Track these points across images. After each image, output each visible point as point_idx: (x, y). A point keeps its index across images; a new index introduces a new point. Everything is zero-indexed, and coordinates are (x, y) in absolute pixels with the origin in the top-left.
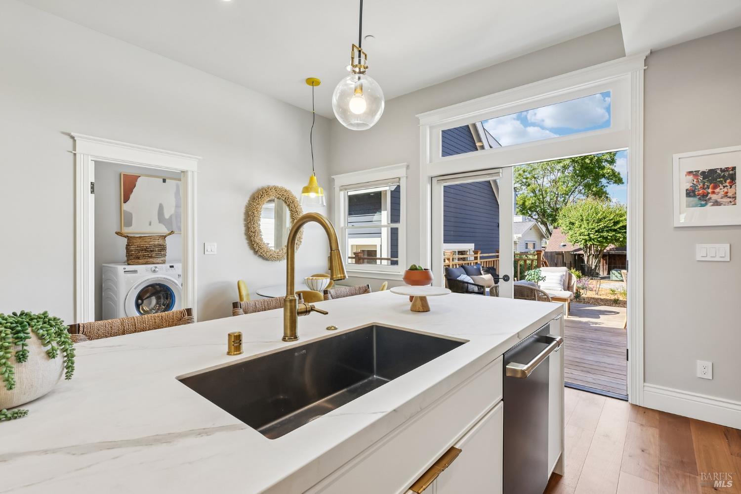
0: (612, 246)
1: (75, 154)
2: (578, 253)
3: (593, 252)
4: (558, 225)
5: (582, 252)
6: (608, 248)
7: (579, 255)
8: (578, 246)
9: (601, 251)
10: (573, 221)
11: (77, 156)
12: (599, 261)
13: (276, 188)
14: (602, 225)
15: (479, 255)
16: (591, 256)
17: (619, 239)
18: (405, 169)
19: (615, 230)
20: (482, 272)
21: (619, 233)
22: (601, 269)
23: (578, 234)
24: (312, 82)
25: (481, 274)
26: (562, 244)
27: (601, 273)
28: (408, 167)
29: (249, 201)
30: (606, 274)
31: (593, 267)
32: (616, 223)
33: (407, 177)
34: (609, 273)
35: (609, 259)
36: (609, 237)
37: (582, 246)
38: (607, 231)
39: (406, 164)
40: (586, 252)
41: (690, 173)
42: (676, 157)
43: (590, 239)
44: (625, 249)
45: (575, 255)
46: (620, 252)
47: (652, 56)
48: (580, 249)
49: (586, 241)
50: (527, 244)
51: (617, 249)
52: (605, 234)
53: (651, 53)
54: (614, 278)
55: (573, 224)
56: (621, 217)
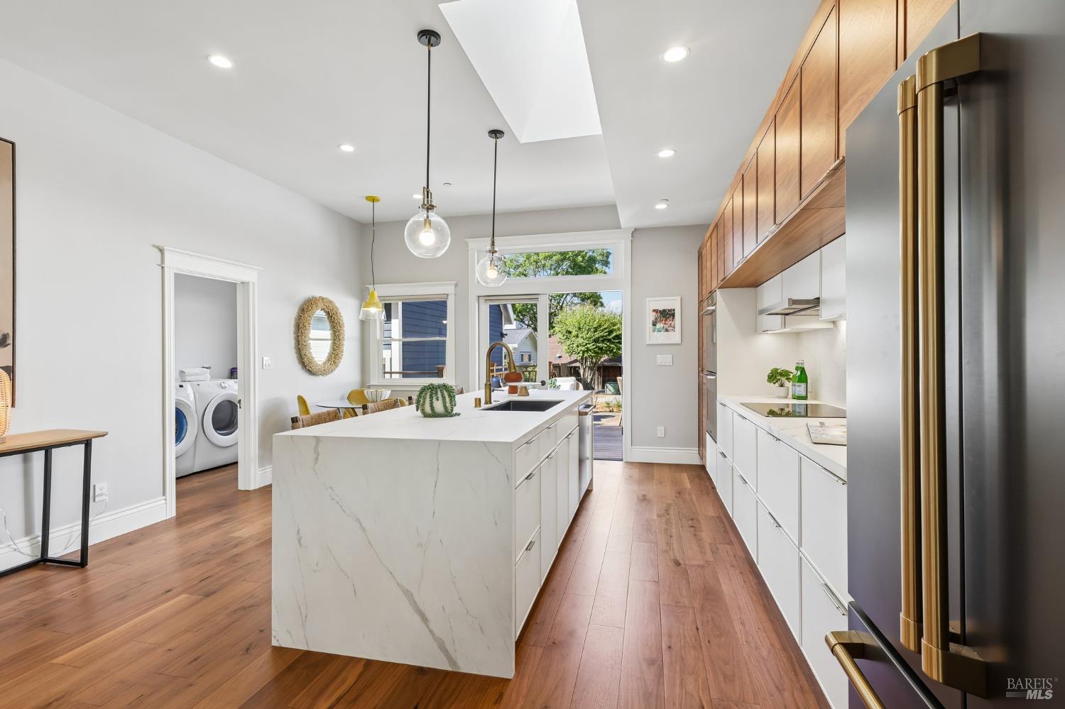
0: (605, 357)
1: (163, 268)
2: (574, 365)
3: (588, 364)
4: (554, 332)
5: (577, 364)
6: (602, 360)
7: (575, 367)
8: (574, 357)
9: (595, 364)
10: (570, 329)
11: (166, 269)
12: (594, 374)
13: (323, 299)
14: (597, 335)
15: (495, 368)
16: (587, 369)
17: (613, 350)
18: (453, 287)
19: (609, 340)
20: (501, 384)
21: (613, 343)
22: (596, 383)
23: (575, 345)
24: (373, 200)
25: (500, 387)
26: (558, 355)
27: (596, 387)
28: (456, 285)
29: (298, 313)
30: (600, 389)
31: (589, 381)
32: (610, 332)
33: (455, 295)
34: (603, 387)
35: (603, 371)
36: (604, 348)
37: (579, 358)
38: (603, 342)
39: (455, 282)
40: (582, 364)
41: (654, 310)
42: (648, 299)
43: (588, 350)
44: (620, 360)
45: (571, 367)
46: (613, 364)
47: (636, 232)
48: (576, 361)
49: (584, 352)
50: (522, 355)
51: (610, 360)
52: (601, 345)
53: (635, 229)
54: (608, 392)
55: (570, 332)
56: (614, 325)
